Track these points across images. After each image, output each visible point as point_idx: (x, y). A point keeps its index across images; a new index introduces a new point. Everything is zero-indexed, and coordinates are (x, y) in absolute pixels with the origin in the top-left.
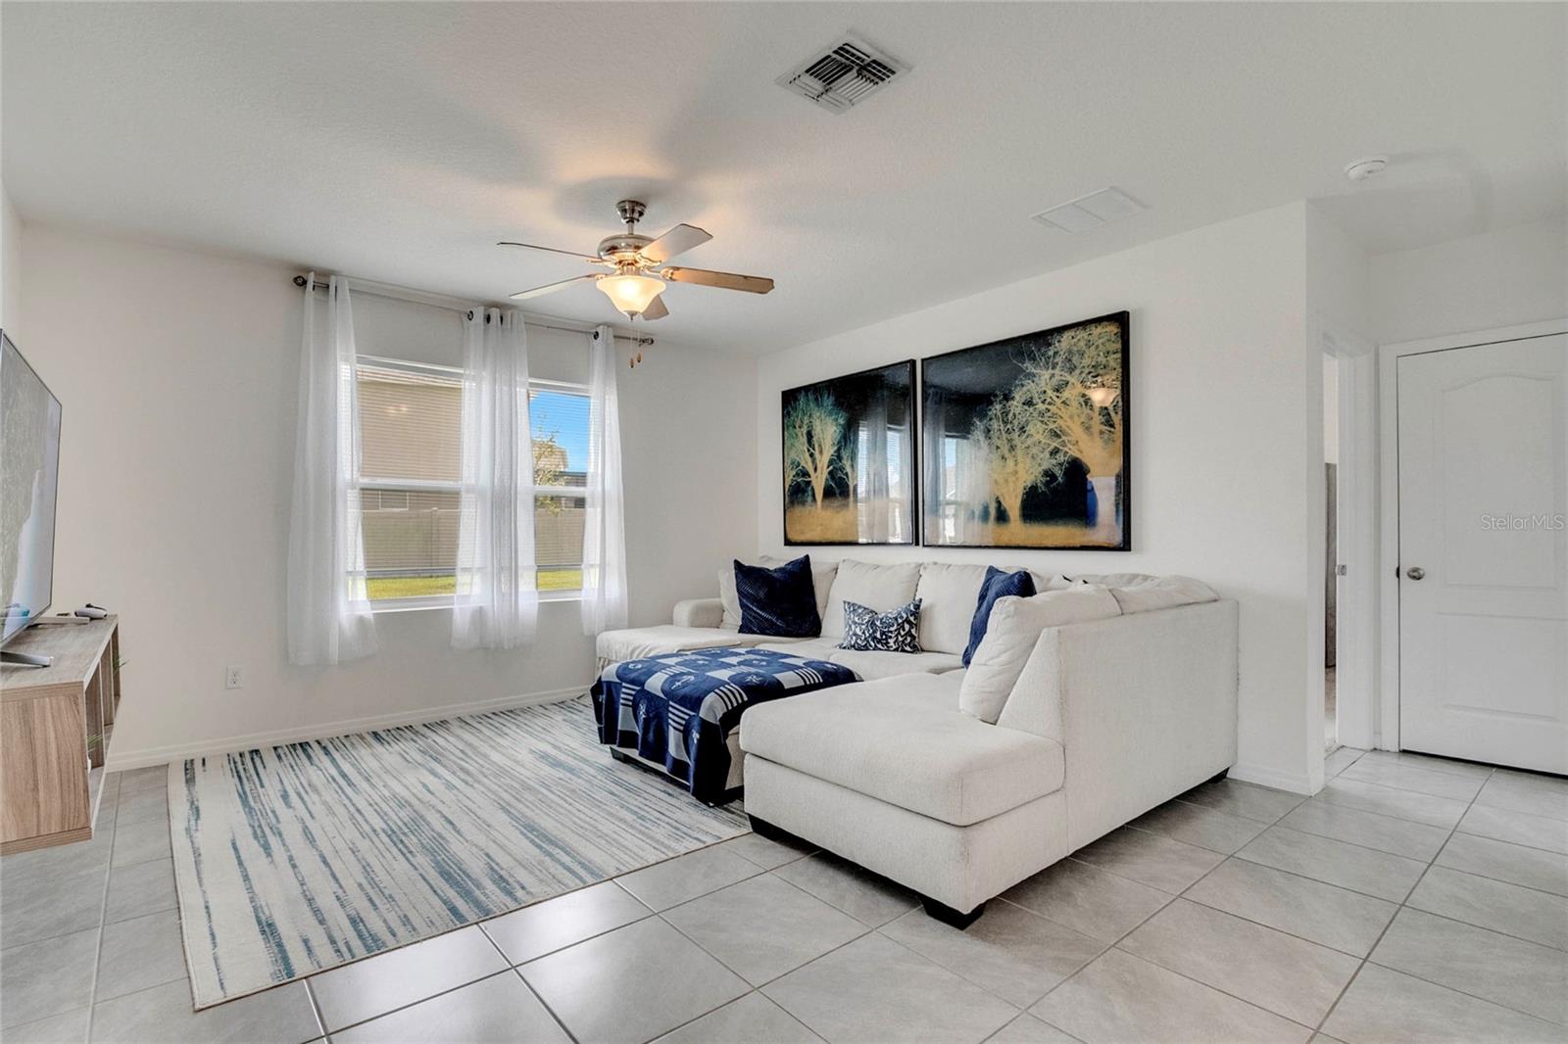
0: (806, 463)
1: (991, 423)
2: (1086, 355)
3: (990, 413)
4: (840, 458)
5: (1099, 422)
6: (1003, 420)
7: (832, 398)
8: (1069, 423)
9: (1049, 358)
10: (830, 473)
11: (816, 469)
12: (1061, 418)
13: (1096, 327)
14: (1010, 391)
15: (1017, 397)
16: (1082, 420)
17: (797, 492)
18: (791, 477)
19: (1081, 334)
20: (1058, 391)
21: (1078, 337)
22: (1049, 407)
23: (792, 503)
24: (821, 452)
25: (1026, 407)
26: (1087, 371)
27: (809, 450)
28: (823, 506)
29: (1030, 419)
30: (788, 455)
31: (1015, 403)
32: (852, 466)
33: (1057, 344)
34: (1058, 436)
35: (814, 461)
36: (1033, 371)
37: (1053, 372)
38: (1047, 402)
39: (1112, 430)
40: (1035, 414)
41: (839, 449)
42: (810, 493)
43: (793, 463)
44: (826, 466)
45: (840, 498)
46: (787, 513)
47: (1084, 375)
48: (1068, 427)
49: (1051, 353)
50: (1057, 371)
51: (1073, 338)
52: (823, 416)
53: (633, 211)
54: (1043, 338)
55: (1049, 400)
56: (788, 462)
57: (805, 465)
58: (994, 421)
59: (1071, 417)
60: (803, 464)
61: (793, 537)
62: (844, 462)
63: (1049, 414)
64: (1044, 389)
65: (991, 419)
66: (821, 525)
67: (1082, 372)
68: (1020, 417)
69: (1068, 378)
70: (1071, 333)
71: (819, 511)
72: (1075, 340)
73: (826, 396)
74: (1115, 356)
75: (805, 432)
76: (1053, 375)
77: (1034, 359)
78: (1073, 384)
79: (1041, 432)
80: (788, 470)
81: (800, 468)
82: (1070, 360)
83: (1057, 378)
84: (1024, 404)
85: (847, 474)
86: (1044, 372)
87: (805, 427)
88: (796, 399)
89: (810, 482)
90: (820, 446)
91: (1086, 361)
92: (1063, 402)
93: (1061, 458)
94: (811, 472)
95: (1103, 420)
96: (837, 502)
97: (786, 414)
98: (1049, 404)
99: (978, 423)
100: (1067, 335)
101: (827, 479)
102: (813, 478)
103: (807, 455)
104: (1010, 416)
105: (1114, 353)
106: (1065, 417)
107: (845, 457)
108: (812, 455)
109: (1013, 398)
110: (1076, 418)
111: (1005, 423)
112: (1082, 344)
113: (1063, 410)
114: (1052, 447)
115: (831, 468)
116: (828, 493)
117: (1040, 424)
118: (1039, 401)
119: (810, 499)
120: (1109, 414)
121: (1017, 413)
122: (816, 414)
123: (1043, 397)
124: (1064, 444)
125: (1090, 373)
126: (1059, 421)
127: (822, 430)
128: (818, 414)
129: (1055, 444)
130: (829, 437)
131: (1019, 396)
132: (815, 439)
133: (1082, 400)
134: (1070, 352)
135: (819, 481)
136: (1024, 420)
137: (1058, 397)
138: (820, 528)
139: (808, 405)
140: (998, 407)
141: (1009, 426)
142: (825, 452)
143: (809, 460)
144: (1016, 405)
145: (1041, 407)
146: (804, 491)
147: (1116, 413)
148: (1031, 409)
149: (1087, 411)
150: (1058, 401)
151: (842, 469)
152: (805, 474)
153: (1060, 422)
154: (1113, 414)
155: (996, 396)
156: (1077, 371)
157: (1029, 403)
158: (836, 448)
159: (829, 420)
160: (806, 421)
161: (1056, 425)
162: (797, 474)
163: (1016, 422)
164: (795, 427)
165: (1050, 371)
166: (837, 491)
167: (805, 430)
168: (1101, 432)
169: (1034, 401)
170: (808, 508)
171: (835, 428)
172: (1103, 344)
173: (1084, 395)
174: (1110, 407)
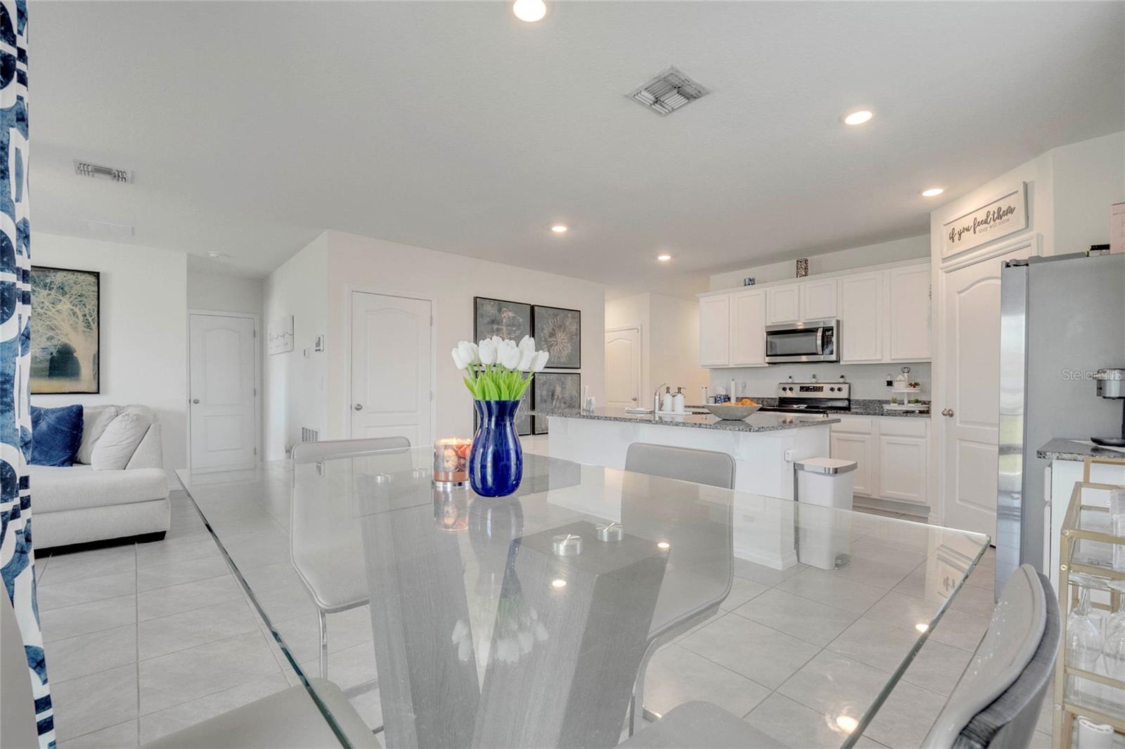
2: (74, 288)
5: (82, 326)
8: (62, 323)
9: (46, 284)
12: (56, 319)
13: (80, 275)
16: (71, 323)
19: (71, 276)
20: (53, 304)
21: (67, 277)
22: (46, 312)
26: (74, 297)
33: (53, 277)
34: (53, 329)
36: (34, 288)
37: (50, 292)
39: (90, 330)
40: (35, 314)
47: (72, 299)
48: (60, 325)
49: (48, 281)
50: (53, 292)
51: (64, 276)
55: (46, 307)
59: (63, 320)
63: (46, 316)
64: (42, 300)
67: (70, 297)
69: (61, 298)
70: (63, 274)
74: (94, 293)
76: (49, 294)
77: (35, 282)
78: (64, 302)
79: (39, 325)
82: (62, 288)
83: (53, 296)
86: (43, 291)
91: (74, 292)
92: (57, 311)
93: (55, 342)
95: (85, 325)
98: (46, 310)
100: (60, 274)
105: (92, 292)
106: (59, 319)
110: (66, 321)
112: (71, 281)
113: (57, 315)
114: (48, 336)
117: (38, 319)
120: (89, 323)
123: (41, 305)
124: (57, 334)
126: (55, 322)
129: (51, 333)
133: (71, 312)
134: (62, 283)
137: (53, 307)
147: (94, 323)
149: (75, 319)
150: (53, 310)
154: (91, 323)
156: (68, 296)
161: (51, 323)
165: (47, 291)
168: (83, 331)
172: (86, 285)
173: (72, 310)
174: (90, 319)
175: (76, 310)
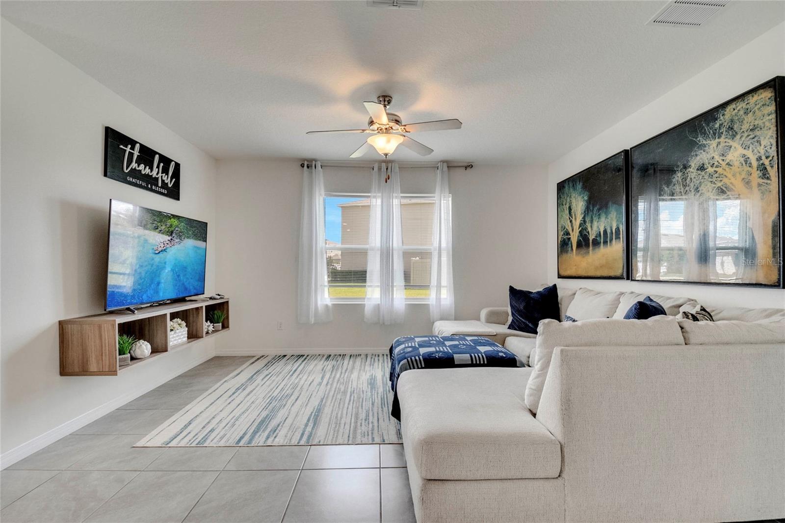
0: (568, 226)
1: (675, 187)
2: (745, 122)
3: (674, 180)
4: (585, 222)
5: (757, 176)
6: (683, 185)
7: (581, 184)
8: (733, 180)
9: (716, 130)
10: (580, 232)
11: (573, 230)
12: (726, 177)
13: (753, 96)
14: (688, 161)
15: (693, 165)
16: (743, 176)
17: (564, 245)
18: (561, 236)
19: (741, 105)
20: (723, 155)
21: (738, 109)
22: (716, 169)
23: (561, 252)
24: (576, 219)
25: (699, 172)
26: (746, 134)
27: (570, 219)
28: (576, 254)
29: (702, 181)
30: (560, 222)
31: (691, 170)
32: (591, 227)
33: (722, 118)
35: (572, 226)
36: (704, 142)
37: (719, 140)
38: (715, 165)
39: (769, 182)
40: (706, 177)
41: (585, 216)
42: (570, 245)
43: (562, 227)
44: (578, 228)
45: (585, 248)
46: (559, 258)
47: (743, 139)
48: (731, 183)
49: (717, 126)
50: (722, 139)
51: (734, 109)
52: (577, 196)
53: (385, 101)
54: (710, 115)
55: (716, 163)
56: (560, 226)
57: (568, 229)
58: (677, 186)
59: (734, 175)
60: (567, 227)
61: (563, 273)
62: (587, 224)
63: (716, 175)
64: (712, 155)
65: (674, 185)
66: (576, 265)
67: (742, 137)
68: (695, 180)
69: (731, 143)
70: (733, 106)
71: (574, 256)
72: (736, 111)
73: (578, 183)
74: (770, 117)
75: (568, 207)
76: (719, 143)
77: (705, 133)
78: (735, 148)
79: (711, 190)
80: (559, 231)
81: (565, 230)
82: (732, 129)
83: (722, 144)
84: (698, 170)
85: (588, 232)
86: (713, 142)
87: (568, 204)
88: (564, 187)
89: (570, 238)
90: (575, 215)
91: (745, 127)
92: (728, 164)
94: (571, 232)
95: (761, 174)
96: (583, 251)
97: (559, 197)
98: (717, 167)
99: (666, 189)
100: (730, 108)
101: (578, 236)
102: (571, 236)
103: (569, 221)
104: (689, 179)
105: (769, 115)
106: (729, 176)
107: (587, 221)
108: (571, 221)
109: (690, 166)
110: (738, 175)
111: (685, 186)
112: (741, 113)
113: (727, 169)
115: (580, 228)
116: (579, 245)
117: (710, 184)
118: (709, 166)
119: (570, 249)
120: (766, 169)
121: (693, 177)
122: (573, 195)
123: (712, 162)
125: (748, 136)
127: (576, 205)
128: (574, 195)
130: (580, 210)
131: (694, 163)
132: (572, 211)
133: (742, 160)
134: (732, 121)
135: (574, 238)
136: (698, 182)
137: (723, 160)
138: (575, 267)
139: (569, 190)
140: (679, 174)
141: (687, 188)
142: (577, 219)
143: (570, 224)
144: (692, 172)
145: (710, 170)
146: (567, 244)
147: (772, 167)
148: (703, 173)
149: (747, 167)
150: (724, 164)
151: (586, 229)
152: (568, 234)
153: (725, 180)
154: (769, 168)
155: (678, 166)
156: (738, 137)
157: (702, 168)
158: (583, 216)
159: (579, 198)
160: (568, 200)
161: (722, 183)
162: (564, 234)
163: (692, 185)
164: (563, 205)
165: (717, 140)
166: (583, 243)
167: (568, 206)
168: (759, 185)
169: (705, 166)
170: (569, 255)
171: (582, 203)
172: (759, 109)
173: (744, 156)
174: (767, 162)
175: (749, 153)
